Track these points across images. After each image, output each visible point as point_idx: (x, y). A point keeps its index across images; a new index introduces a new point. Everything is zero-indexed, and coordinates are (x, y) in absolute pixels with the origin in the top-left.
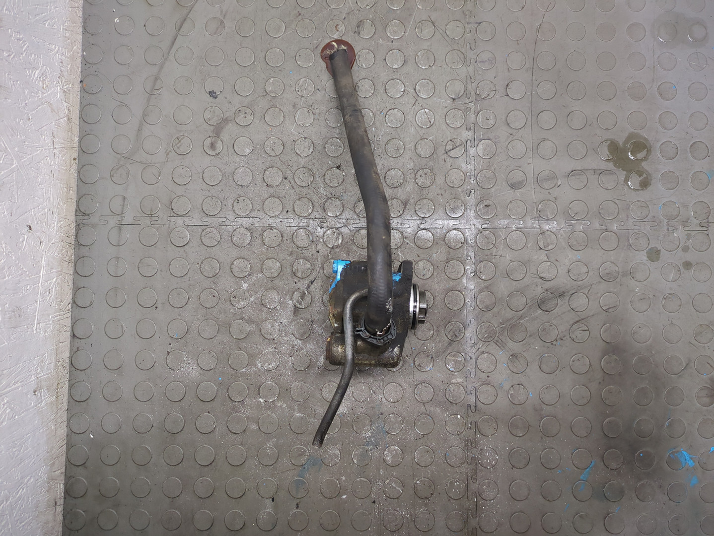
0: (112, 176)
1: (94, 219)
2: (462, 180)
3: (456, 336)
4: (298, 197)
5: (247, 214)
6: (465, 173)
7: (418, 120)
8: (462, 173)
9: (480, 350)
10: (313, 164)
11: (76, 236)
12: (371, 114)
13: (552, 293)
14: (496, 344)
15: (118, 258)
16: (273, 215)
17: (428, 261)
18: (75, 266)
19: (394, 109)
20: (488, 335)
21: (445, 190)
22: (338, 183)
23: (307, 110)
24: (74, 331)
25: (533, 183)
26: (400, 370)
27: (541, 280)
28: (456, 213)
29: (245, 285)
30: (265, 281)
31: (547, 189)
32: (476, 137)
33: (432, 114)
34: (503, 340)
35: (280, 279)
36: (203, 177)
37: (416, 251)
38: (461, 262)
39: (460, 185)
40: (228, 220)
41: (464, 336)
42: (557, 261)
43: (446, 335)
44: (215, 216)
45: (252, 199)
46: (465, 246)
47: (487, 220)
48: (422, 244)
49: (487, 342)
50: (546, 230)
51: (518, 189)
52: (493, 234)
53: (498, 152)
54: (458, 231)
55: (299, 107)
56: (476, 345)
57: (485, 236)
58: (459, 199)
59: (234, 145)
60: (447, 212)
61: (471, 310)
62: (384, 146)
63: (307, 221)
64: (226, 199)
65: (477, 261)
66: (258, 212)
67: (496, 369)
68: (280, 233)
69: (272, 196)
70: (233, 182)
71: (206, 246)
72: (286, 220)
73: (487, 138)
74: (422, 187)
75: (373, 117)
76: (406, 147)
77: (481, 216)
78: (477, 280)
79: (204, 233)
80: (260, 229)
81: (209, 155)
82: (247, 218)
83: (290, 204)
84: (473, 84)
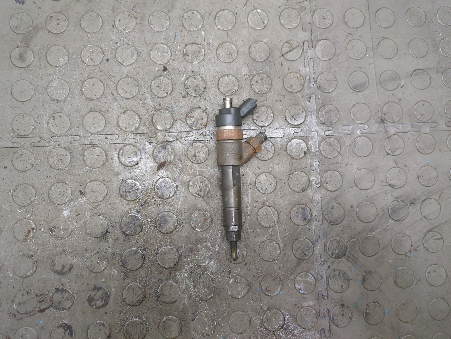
2: (301, 84)
3: (304, 254)
4: (122, 111)
5: (64, 132)
6: (304, 76)
7: (251, 22)
8: (300, 77)
9: (331, 268)
10: (138, 73)
12: (199, 16)
13: (403, 201)
14: (348, 260)
16: (95, 132)
17: (270, 174)
19: (224, 10)
21: (284, 96)
22: (167, 93)
23: (127, 14)
25: (375, 85)
26: (246, 297)
27: (390, 187)
28: (297, 120)
29: (66, 213)
30: (89, 206)
31: (390, 90)
32: (313, 38)
33: (265, 15)
34: (355, 255)
35: (106, 203)
36: (12, 92)
37: (256, 163)
38: (305, 172)
39: (299, 90)
40: (43, 139)
41: (313, 253)
42: (406, 166)
43: (294, 254)
44: (28, 136)
45: (70, 114)
46: (308, 155)
47: (330, 126)
48: (263, 155)
49: (338, 258)
50: (392, 134)
51: (361, 91)
52: (338, 141)
53: (338, 52)
54: (300, 139)
55: (119, 11)
56: (327, 263)
57: (330, 143)
58: (299, 105)
59: (47, 55)
60: (287, 119)
61: (319, 225)
62: (215, 50)
63: (134, 137)
64: (40, 116)
65: (322, 171)
66: (77, 128)
67: (349, 288)
68: (103, 152)
69: (93, 110)
70: (46, 96)
71: (19, 170)
72: (109, 137)
73: (325, 38)
74: (258, 94)
75: (202, 19)
76: (240, 50)
77: (323, 122)
78: (324, 192)
79: (15, 156)
80: (80, 148)
81: (18, 67)
82: (65, 137)
83: (114, 119)
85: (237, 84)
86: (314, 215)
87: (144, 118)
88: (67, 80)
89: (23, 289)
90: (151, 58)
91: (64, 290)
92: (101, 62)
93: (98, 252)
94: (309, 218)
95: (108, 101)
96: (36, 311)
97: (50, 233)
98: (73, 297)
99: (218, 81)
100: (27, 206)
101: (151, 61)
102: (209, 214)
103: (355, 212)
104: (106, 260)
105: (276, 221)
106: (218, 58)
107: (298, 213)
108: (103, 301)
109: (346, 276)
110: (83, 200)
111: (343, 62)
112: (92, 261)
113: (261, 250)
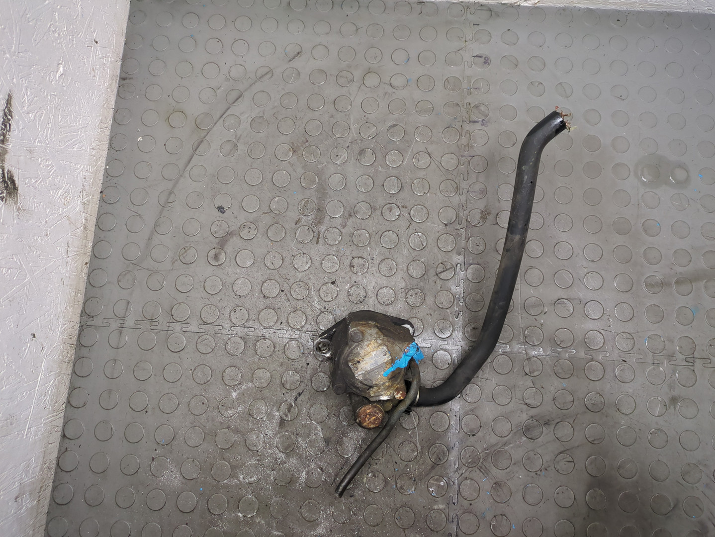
0: (118, 281)
1: (98, 321)
2: (451, 302)
3: (440, 459)
4: (292, 310)
5: (242, 323)
6: (454, 295)
7: (411, 243)
8: (451, 295)
9: (463, 475)
10: (310, 279)
11: (79, 337)
12: (367, 234)
13: (537, 421)
14: (480, 470)
15: (115, 361)
16: (267, 326)
18: (74, 365)
19: (389, 231)
20: (472, 461)
21: (435, 311)
22: (332, 298)
23: (307, 228)
24: (65, 431)
25: (520, 309)
26: (382, 492)
27: (526, 406)
28: (444, 334)
29: (235, 394)
30: (254, 390)
31: (533, 315)
32: (465, 262)
33: (425, 238)
34: (487, 467)
35: (269, 390)
36: (204, 286)
39: (449, 306)
40: (224, 328)
41: (447, 459)
42: (543, 387)
43: (429, 457)
44: (212, 324)
45: (249, 309)
46: (452, 367)
49: (471, 467)
50: (533, 356)
54: (445, 351)
55: (300, 224)
56: (460, 470)
58: (447, 320)
59: (237, 257)
60: (435, 332)
61: (456, 433)
62: (377, 265)
63: (299, 333)
64: (224, 308)
66: (253, 322)
68: (272, 344)
69: (268, 307)
70: (232, 292)
71: (201, 353)
72: (278, 331)
73: (476, 263)
74: (412, 307)
75: (369, 237)
76: (399, 267)
79: (199, 340)
80: (253, 338)
81: (212, 265)
82: (242, 328)
83: (284, 316)
84: (465, 212)
85: (394, 296)
87: (310, 317)
88: (250, 280)
90: (322, 267)
92: (280, 267)
94: (447, 425)
95: (282, 300)
99: (378, 291)
105: (416, 424)
106: (380, 272)
113: (400, 449)
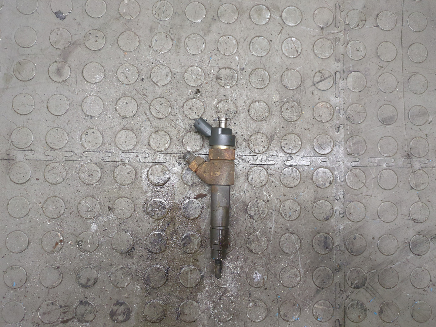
2: (330, 114)
3: (324, 283)
4: (153, 130)
5: (97, 148)
6: (334, 107)
7: (285, 50)
8: (330, 107)
9: (349, 297)
10: (171, 94)
12: (234, 41)
13: (424, 236)
14: (367, 291)
16: (126, 149)
17: (295, 201)
19: (259, 36)
20: (358, 282)
21: (313, 125)
22: (199, 115)
23: (164, 35)
25: (404, 119)
26: (264, 321)
27: (413, 222)
28: (324, 150)
29: (94, 227)
30: (116, 222)
31: (418, 126)
32: (345, 69)
33: (300, 44)
34: (374, 287)
35: (133, 220)
36: (47, 106)
37: (281, 189)
38: (330, 202)
39: (328, 119)
40: (76, 154)
41: (333, 282)
42: (429, 201)
43: (314, 282)
44: (60, 150)
45: (103, 131)
46: (333, 185)
47: (357, 157)
48: (289, 182)
49: (357, 289)
50: (418, 169)
51: (389, 125)
52: (364, 172)
53: (368, 85)
54: (327, 168)
55: (156, 31)
56: (346, 292)
57: (355, 175)
58: (327, 134)
59: (84, 71)
60: (315, 148)
61: (340, 255)
62: (247, 76)
63: (164, 157)
64: (74, 131)
65: (347, 201)
66: (109, 145)
67: (366, 318)
68: (133, 169)
69: (125, 128)
70: (81, 112)
71: (50, 183)
72: (140, 155)
73: (357, 70)
74: (288, 121)
75: (237, 45)
76: (272, 77)
77: (350, 153)
78: (347, 222)
79: (47, 169)
80: (111, 164)
81: (55, 82)
82: (97, 153)
83: (145, 137)
84: (342, 13)
85: (267, 110)
86: (336, 244)
87: (174, 138)
88: (101, 97)
89: (48, 299)
90: (184, 80)
91: (87, 303)
92: (136, 81)
93: (122, 268)
94: (331, 247)
95: (141, 120)
96: (59, 321)
97: (77, 246)
98: (96, 311)
99: (249, 106)
100: (57, 218)
101: (184, 83)
102: (232, 236)
103: (376, 244)
104: (130, 276)
105: (298, 248)
106: (250, 83)
107: (320, 242)
108: (125, 316)
109: (364, 307)
110: (111, 216)
111: (373, 95)
112: (116, 276)
113: (281, 276)
